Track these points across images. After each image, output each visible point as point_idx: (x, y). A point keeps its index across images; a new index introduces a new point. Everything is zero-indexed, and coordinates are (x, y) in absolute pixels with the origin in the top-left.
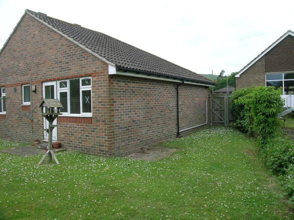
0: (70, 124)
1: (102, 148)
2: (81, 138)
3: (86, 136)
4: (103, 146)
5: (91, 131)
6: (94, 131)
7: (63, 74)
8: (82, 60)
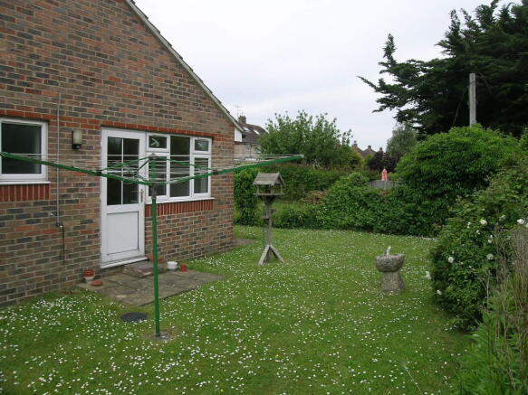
0: (175, 216)
1: (224, 240)
2: (195, 235)
3: (204, 229)
4: (225, 237)
5: (211, 220)
6: (214, 220)
7: (163, 122)
8: (199, 109)
